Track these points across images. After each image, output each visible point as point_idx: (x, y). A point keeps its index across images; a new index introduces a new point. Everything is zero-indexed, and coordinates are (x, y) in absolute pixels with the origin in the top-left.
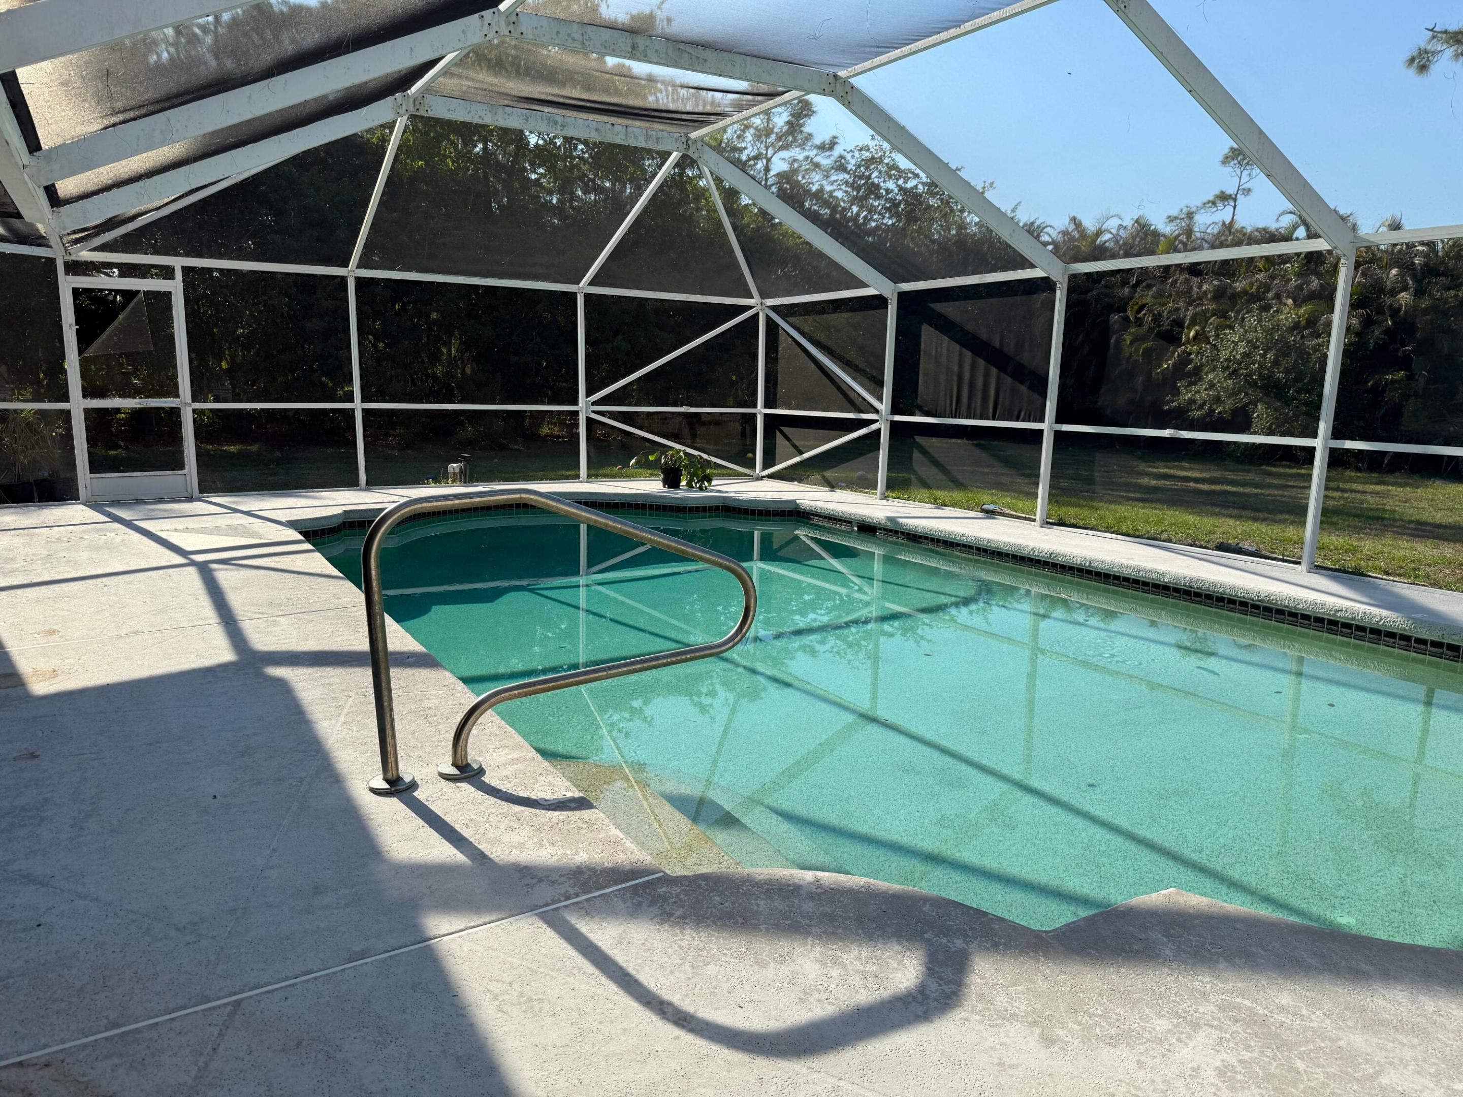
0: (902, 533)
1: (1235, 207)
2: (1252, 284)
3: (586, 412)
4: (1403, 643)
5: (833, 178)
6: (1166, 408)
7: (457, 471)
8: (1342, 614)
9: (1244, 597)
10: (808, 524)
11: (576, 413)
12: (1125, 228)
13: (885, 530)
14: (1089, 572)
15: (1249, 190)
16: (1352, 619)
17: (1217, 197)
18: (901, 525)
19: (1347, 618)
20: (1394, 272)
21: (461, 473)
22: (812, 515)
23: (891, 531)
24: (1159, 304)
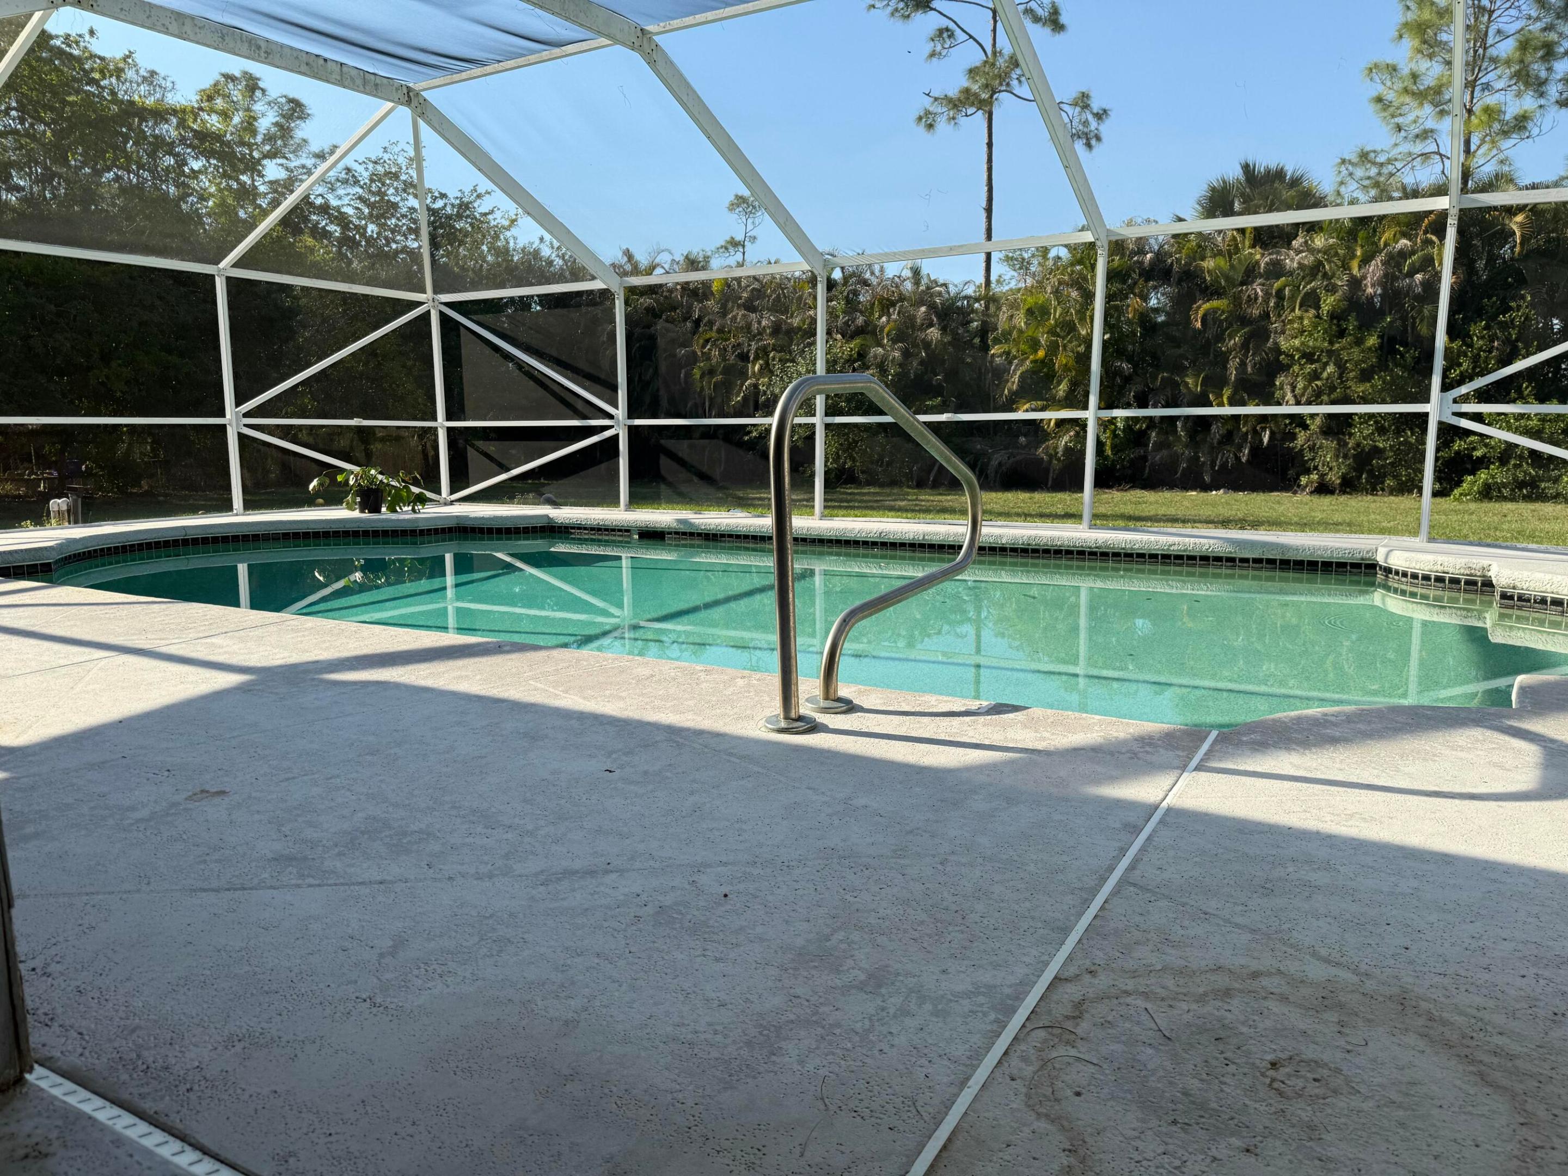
0: (699, 535)
1: (744, 253)
2: (803, 321)
3: (238, 425)
4: (1229, 564)
5: (341, 192)
6: (746, 438)
7: (64, 508)
8: (1176, 548)
9: (1082, 546)
10: (567, 538)
11: (223, 428)
12: (678, 263)
13: (677, 533)
14: (922, 546)
15: (755, 238)
16: (1184, 551)
17: (728, 242)
18: (697, 527)
19: (1180, 550)
20: (923, 309)
21: (69, 511)
22: (573, 528)
23: (684, 534)
24: (722, 339)
